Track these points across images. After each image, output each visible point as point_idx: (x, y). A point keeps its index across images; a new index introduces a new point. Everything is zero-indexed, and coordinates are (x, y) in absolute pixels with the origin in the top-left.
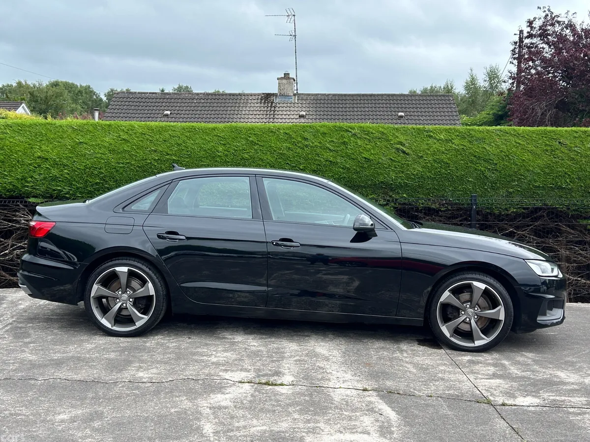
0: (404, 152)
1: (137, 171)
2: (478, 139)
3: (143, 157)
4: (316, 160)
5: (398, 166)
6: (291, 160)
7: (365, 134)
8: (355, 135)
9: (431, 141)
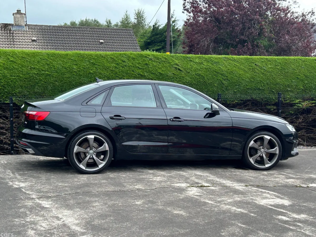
0: (179, 70)
1: (25, 81)
2: (215, 63)
3: (27, 72)
4: (133, 74)
5: (178, 77)
6: (118, 74)
7: (156, 59)
8: (151, 59)
9: (192, 63)
